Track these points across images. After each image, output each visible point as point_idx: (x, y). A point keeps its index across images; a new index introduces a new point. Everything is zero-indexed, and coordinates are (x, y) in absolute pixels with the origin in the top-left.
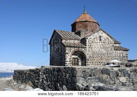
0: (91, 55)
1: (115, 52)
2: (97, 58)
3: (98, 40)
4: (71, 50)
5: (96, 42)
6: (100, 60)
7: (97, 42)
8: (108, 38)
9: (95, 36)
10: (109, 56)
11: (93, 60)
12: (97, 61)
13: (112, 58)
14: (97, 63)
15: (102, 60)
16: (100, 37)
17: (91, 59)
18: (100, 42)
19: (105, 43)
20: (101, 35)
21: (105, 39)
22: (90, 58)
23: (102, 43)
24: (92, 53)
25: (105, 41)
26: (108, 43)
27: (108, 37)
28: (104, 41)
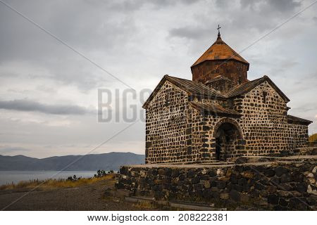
0: (249, 131)
1: (289, 127)
2: (260, 138)
3: (261, 101)
4: (215, 120)
5: (258, 104)
6: (264, 142)
7: (260, 106)
8: (277, 97)
9: (256, 93)
10: (278, 135)
11: (252, 142)
12: (259, 145)
13: (283, 139)
14: (259, 148)
15: (267, 142)
16: (265, 94)
17: (249, 140)
18: (263, 106)
19: (272, 107)
20: (266, 91)
21: (272, 99)
22: (247, 138)
23: (268, 108)
24: (251, 128)
25: (273, 103)
26: (278, 108)
27: (278, 95)
28: (271, 104)
